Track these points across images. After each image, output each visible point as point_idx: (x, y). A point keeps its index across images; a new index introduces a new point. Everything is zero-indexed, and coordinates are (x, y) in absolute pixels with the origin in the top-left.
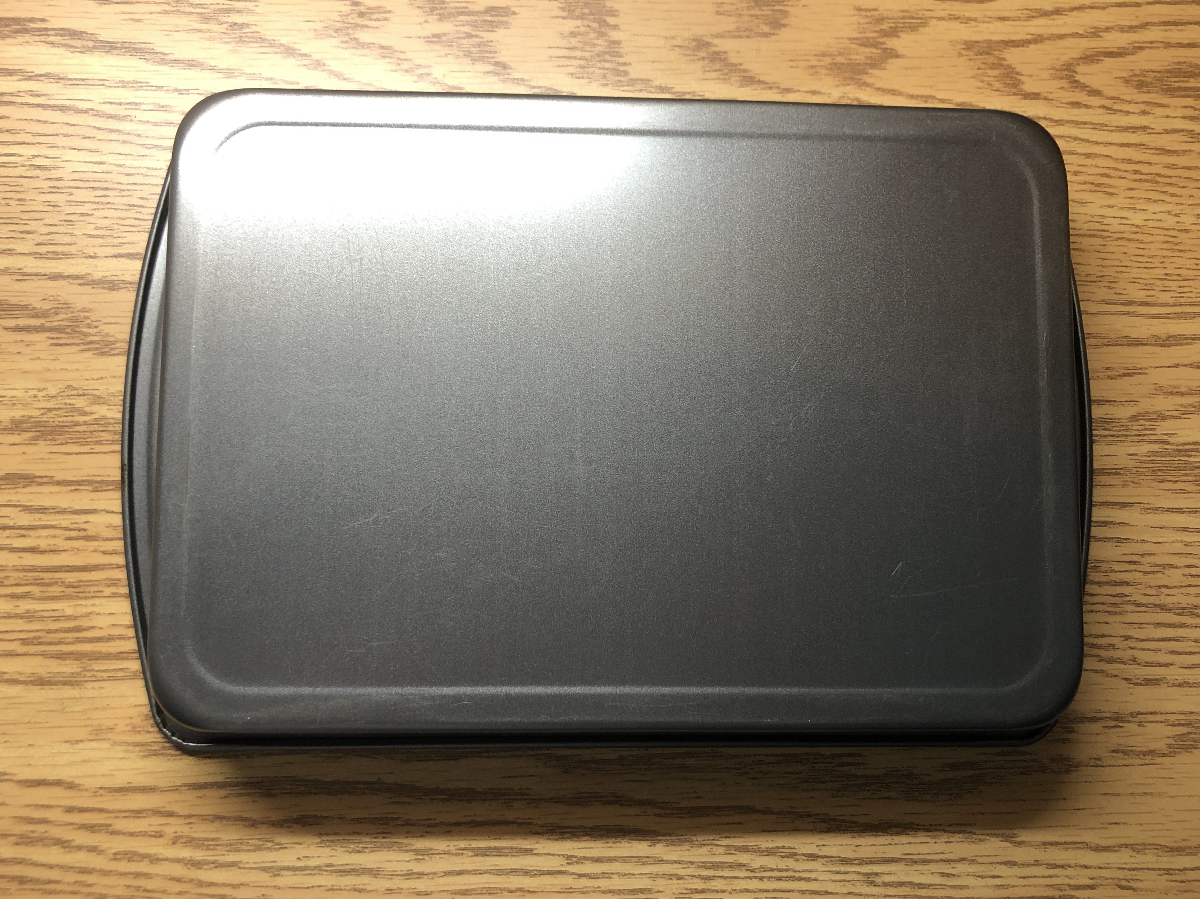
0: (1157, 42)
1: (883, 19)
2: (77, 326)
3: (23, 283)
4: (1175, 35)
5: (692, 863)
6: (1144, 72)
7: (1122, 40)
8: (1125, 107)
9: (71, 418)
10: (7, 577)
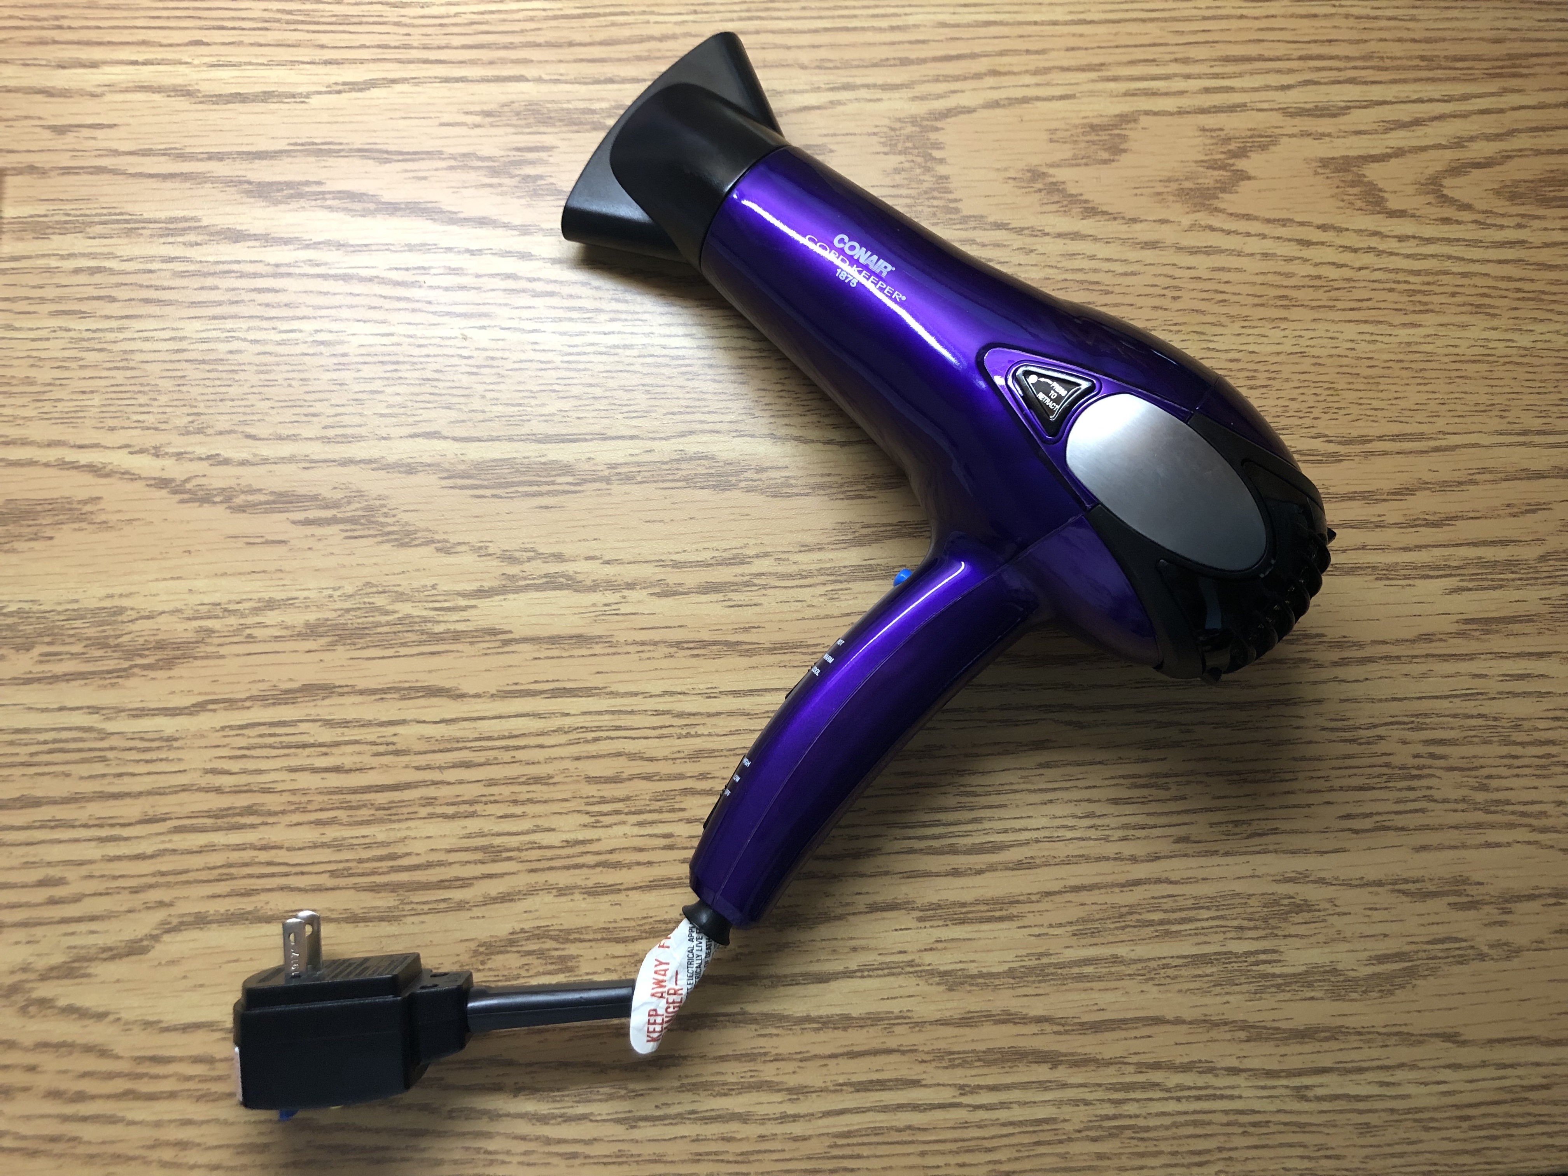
0: (1526, 149)
1: (1230, 139)
2: (373, 516)
3: (311, 471)
4: (1545, 141)
6: (1516, 183)
7: (1487, 149)
8: (1499, 221)
9: (371, 619)
10: (309, 801)
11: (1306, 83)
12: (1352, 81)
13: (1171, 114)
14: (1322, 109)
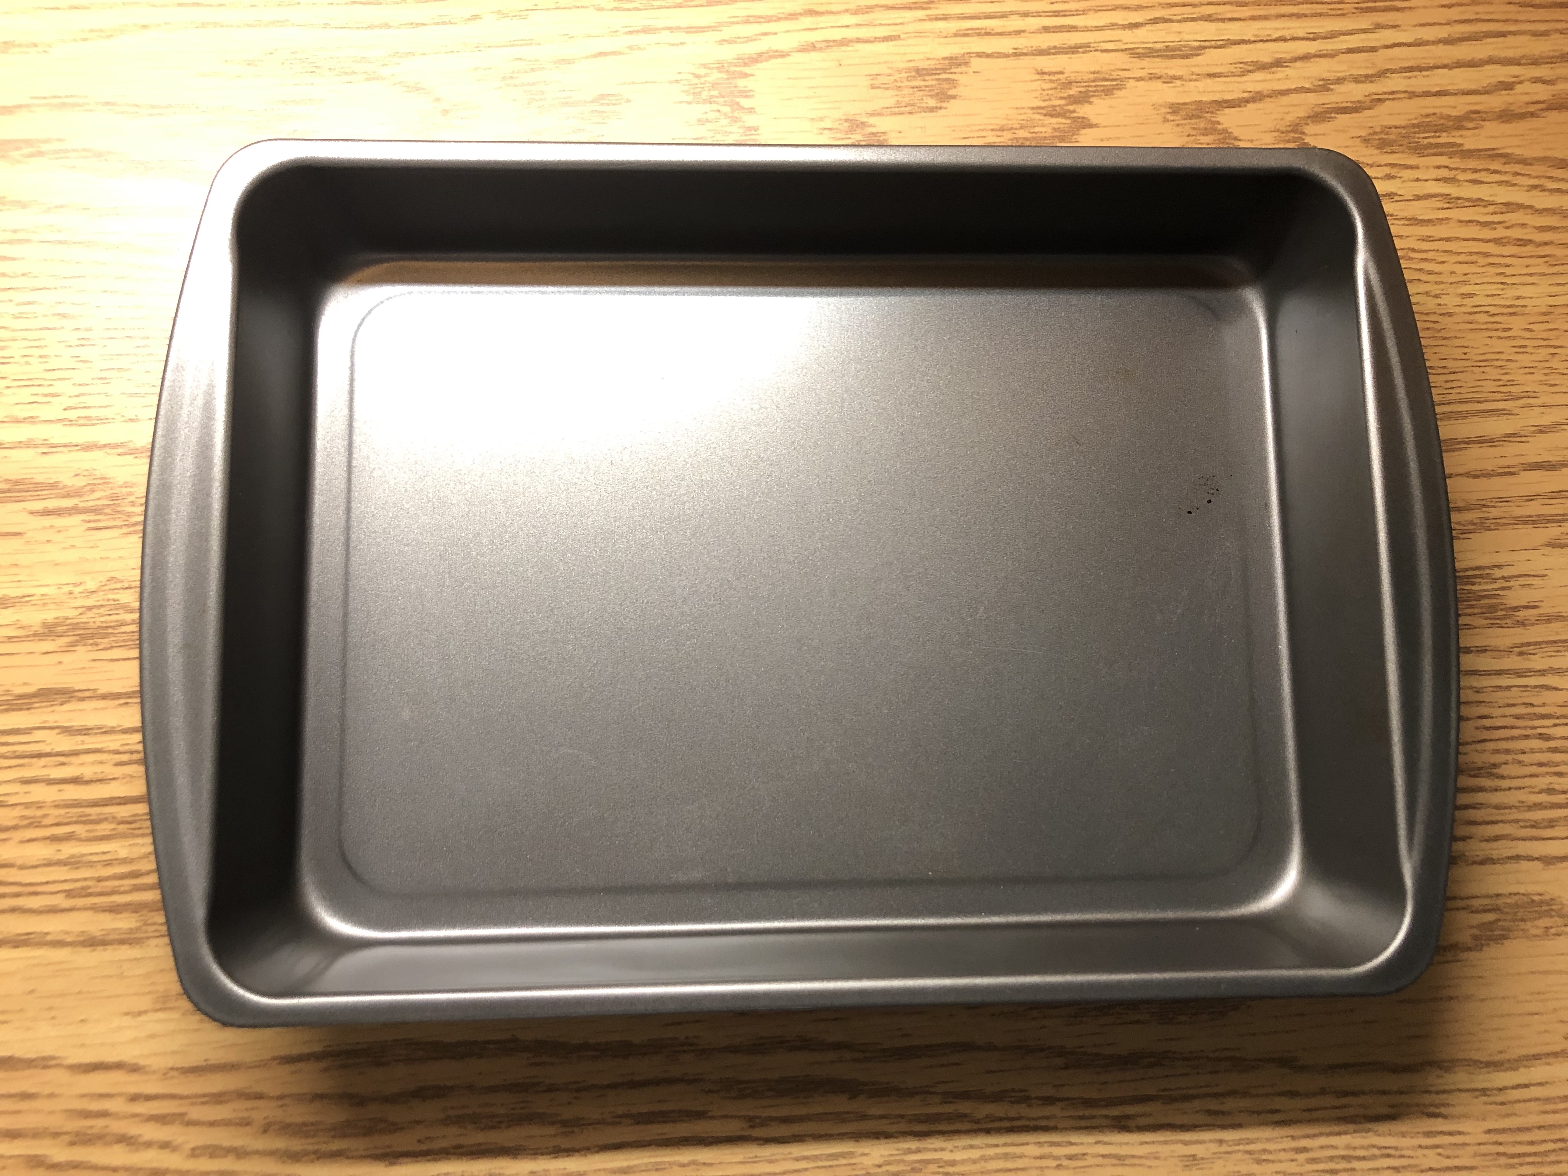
0: (1399, 92)
1: (1070, 83)
2: (119, 505)
3: (50, 457)
4: (1420, 82)
5: (902, 1116)
6: (1386, 129)
7: (1356, 92)
9: (115, 617)
10: (45, 816)
11: (1155, 21)
12: (1208, 18)
13: (1007, 56)
14: (1174, 50)
